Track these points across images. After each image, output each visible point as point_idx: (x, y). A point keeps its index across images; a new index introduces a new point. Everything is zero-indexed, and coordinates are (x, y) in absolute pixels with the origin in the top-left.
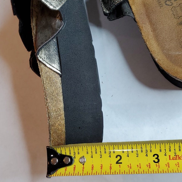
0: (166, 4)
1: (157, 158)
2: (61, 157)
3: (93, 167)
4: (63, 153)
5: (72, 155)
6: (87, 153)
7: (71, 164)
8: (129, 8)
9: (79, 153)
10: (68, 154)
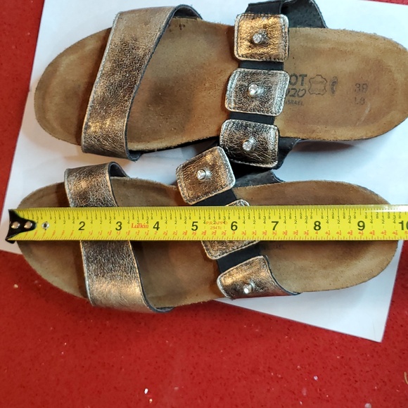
0: (302, 96)
1: (120, 226)
2: (23, 221)
3: (54, 233)
4: (26, 218)
5: (35, 220)
6: (51, 218)
7: (32, 228)
8: (288, 139)
9: (42, 218)
10: (31, 219)
